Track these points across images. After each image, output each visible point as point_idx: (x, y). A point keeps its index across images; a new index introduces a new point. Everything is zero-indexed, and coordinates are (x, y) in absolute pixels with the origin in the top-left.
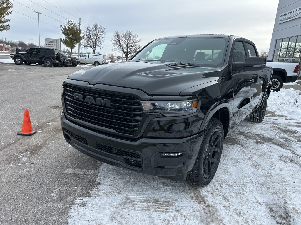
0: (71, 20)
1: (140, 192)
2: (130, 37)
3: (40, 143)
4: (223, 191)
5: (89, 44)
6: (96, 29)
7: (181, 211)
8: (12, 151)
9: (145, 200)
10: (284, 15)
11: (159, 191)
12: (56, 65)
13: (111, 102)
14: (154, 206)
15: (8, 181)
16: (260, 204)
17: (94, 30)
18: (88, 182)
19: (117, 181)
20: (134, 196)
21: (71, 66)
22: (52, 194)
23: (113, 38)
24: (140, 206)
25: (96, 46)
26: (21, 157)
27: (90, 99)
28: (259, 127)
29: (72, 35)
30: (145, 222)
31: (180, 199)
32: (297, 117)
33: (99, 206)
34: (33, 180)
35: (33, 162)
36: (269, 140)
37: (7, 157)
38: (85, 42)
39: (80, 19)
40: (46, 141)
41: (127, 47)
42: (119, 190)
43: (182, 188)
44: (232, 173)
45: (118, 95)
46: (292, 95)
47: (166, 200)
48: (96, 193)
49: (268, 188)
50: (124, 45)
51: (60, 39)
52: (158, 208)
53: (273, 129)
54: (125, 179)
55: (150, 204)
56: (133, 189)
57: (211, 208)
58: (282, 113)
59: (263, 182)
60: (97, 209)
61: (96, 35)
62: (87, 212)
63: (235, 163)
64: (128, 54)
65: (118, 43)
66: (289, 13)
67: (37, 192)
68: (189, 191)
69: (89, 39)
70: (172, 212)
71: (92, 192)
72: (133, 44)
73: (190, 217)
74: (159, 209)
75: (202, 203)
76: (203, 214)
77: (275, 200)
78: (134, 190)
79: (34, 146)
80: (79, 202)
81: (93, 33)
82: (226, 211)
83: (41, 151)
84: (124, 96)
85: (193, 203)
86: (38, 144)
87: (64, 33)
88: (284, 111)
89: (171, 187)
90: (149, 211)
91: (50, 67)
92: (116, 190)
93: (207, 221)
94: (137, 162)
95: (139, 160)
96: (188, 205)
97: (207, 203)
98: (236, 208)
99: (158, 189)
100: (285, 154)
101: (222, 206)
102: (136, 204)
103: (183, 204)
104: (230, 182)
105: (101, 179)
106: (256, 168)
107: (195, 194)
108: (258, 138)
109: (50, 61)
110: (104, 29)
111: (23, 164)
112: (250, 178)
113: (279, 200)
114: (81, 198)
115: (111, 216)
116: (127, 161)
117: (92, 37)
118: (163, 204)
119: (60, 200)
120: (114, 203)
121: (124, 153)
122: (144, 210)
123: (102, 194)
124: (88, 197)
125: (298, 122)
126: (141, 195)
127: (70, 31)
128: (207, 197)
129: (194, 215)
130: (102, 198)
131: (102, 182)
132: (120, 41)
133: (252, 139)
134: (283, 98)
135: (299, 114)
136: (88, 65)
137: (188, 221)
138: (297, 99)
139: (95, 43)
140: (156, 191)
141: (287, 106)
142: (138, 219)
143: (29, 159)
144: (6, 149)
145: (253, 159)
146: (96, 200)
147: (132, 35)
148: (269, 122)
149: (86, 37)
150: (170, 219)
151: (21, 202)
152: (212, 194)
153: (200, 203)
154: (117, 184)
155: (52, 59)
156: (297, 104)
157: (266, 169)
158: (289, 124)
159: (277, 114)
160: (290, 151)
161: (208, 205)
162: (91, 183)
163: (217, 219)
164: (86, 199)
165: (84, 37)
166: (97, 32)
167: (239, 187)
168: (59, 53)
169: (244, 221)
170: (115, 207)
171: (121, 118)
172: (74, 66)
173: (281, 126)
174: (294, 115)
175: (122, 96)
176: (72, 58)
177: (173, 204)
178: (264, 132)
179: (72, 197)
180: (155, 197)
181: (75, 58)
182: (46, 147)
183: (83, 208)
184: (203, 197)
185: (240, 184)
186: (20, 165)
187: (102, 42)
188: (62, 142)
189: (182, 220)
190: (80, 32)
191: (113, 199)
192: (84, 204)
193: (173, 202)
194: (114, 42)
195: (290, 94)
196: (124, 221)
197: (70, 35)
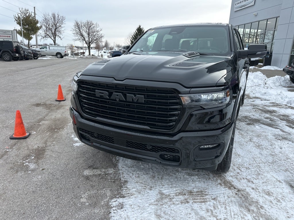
0: (25, 9)
1: (171, 186)
2: (90, 26)
3: (41, 145)
4: (245, 174)
5: (48, 35)
6: (54, 18)
7: (218, 199)
8: (13, 158)
9: (179, 193)
10: (239, 3)
11: (188, 182)
12: (16, 59)
13: (145, 98)
14: (191, 198)
15: (26, 192)
16: (280, 182)
17: (53, 20)
18: (114, 182)
19: (142, 177)
20: (167, 191)
21: (32, 59)
22: (82, 200)
23: (73, 28)
24: (178, 199)
25: (56, 37)
26: (27, 163)
27: (118, 96)
28: (243, 110)
29: (28, 25)
30: (191, 215)
31: (210, 187)
32: (270, 98)
33: (138, 206)
34: (54, 188)
35: (44, 168)
36: (257, 121)
37: (11, 165)
38: (44, 32)
39: (34, 7)
40: (45, 143)
41: (89, 37)
42: (149, 186)
43: (207, 176)
44: (243, 156)
45: (152, 90)
46: (260, 78)
47: (198, 190)
48: (128, 192)
49: (278, 166)
50: (85, 35)
51: (15, 30)
52: (195, 199)
53: (256, 111)
54: (150, 174)
55: (186, 197)
56: (162, 183)
57: (242, 192)
58: (255, 95)
59: (272, 161)
60: (137, 209)
61: (55, 25)
62: (129, 214)
63: (240, 146)
64: (91, 43)
65: (79, 33)
66: (243, 1)
67: (65, 200)
68: (215, 179)
69: (48, 29)
70: (210, 201)
71: (122, 192)
72: (95, 33)
73: (229, 204)
74: (197, 200)
75: (231, 188)
76: (238, 198)
77: (290, 177)
78: (164, 184)
79: (36, 150)
80: (114, 204)
81: (51, 22)
82: (257, 193)
83: (47, 155)
84: (159, 91)
85: (224, 190)
86: (38, 147)
87: (19, 23)
88: (257, 93)
89: (197, 177)
90: (189, 204)
91: (9, 61)
92: (146, 186)
93: (245, 206)
94: (174, 156)
95: (177, 154)
96: (221, 192)
97: (236, 187)
98: (263, 189)
99: (186, 180)
100: (277, 133)
101: (251, 189)
102: (173, 199)
103: (216, 192)
104: (245, 164)
105: (126, 177)
106: (260, 149)
107: (221, 180)
108: (247, 120)
109: (9, 54)
110: (63, 19)
111: (33, 171)
112: (260, 159)
113: (293, 176)
114: (115, 200)
115: (155, 214)
116: (162, 157)
117: (50, 27)
118: (198, 195)
119: (94, 205)
120: (151, 200)
121: (155, 148)
122: (184, 203)
123: (135, 193)
124: (122, 198)
125: (272, 102)
126: (172, 188)
127: (26, 22)
128: (233, 182)
129: (231, 201)
130: (136, 197)
131: (128, 180)
132: (81, 30)
133: (242, 121)
134: (252, 81)
135: (270, 95)
136: (49, 57)
137: (229, 208)
138: (266, 81)
139: (55, 33)
140: (185, 182)
141: (259, 88)
142: (182, 213)
143: (38, 165)
144: (5, 157)
145: (253, 140)
146: (132, 199)
147: (93, 24)
148: (249, 104)
149: (44, 27)
150: (212, 209)
151: (53, 213)
152: (236, 178)
153: (230, 188)
154: (144, 180)
155: (11, 53)
156: (266, 85)
157: (269, 149)
158: (265, 104)
159: (251, 96)
160: (279, 130)
161: (238, 189)
162: (117, 183)
163: (253, 201)
164: (121, 200)
165: (41, 27)
166: (56, 22)
167: (255, 169)
168: (17, 45)
169: (276, 200)
170: (155, 205)
171: (155, 113)
172: (35, 59)
173: (260, 107)
174: (267, 96)
175: (156, 91)
176: (32, 50)
177: (207, 193)
178: (249, 114)
179: (105, 200)
180: (187, 188)
181: (36, 51)
182: (49, 149)
183: (122, 210)
184: (230, 182)
185: (254, 165)
186: (30, 172)
187: (62, 32)
188: (64, 142)
189: (223, 208)
190: (37, 22)
191: (147, 196)
192: (121, 206)
193: (206, 191)
194: (74, 32)
195: (258, 77)
196: (170, 217)
197: (25, 26)
